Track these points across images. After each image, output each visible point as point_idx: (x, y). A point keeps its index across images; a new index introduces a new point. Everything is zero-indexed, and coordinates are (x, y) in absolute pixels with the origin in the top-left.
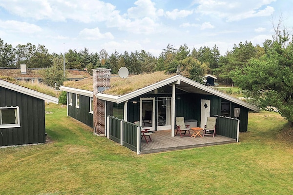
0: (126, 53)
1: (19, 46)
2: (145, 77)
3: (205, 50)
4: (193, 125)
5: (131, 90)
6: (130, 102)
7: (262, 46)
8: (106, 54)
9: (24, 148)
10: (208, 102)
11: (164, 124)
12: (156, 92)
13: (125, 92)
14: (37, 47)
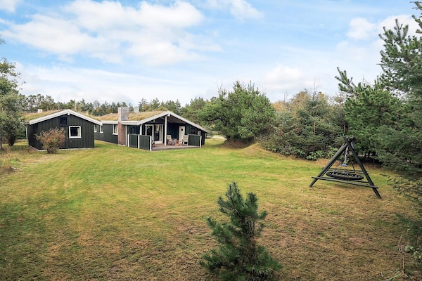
0: (113, 104)
1: (31, 96)
2: (147, 113)
3: (171, 103)
4: (175, 140)
5: (144, 118)
6: (144, 125)
7: (210, 101)
8: (99, 104)
9: (84, 151)
10: (184, 128)
11: (158, 140)
12: (154, 121)
13: (141, 119)
14: (45, 97)
